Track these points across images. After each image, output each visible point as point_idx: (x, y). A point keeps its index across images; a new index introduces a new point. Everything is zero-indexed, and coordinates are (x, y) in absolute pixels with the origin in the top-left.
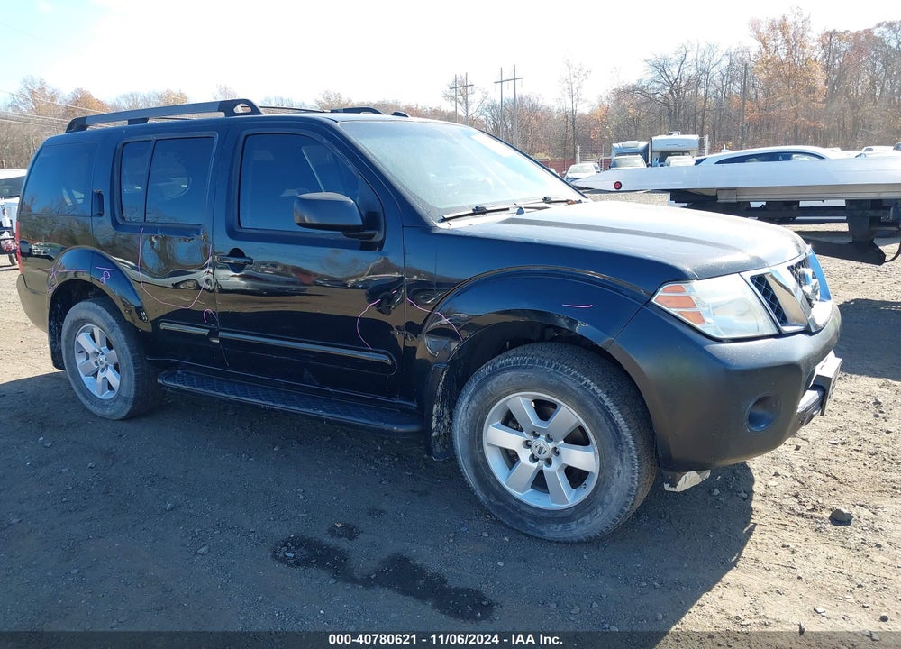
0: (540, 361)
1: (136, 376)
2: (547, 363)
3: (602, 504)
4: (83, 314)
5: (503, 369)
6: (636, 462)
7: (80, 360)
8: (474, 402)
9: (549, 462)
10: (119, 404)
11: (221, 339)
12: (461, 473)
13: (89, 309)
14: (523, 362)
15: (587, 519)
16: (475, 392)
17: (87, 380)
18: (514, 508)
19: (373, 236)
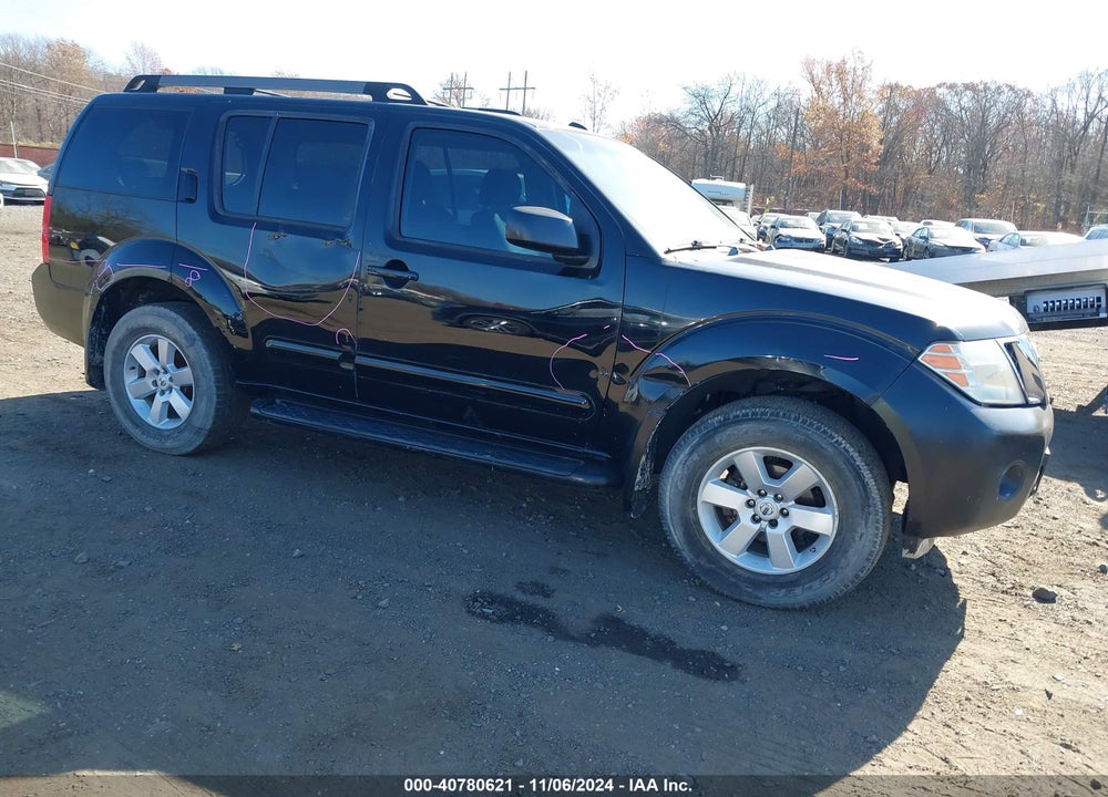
0: (784, 414)
1: (218, 403)
2: (793, 416)
3: (836, 568)
4: (149, 321)
5: (737, 421)
6: (880, 526)
7: (130, 379)
8: (695, 455)
9: (773, 523)
10: (186, 434)
11: (356, 365)
12: (664, 532)
13: (159, 315)
14: (762, 414)
15: (816, 584)
16: (698, 444)
17: (138, 404)
18: (728, 571)
19: (584, 262)
